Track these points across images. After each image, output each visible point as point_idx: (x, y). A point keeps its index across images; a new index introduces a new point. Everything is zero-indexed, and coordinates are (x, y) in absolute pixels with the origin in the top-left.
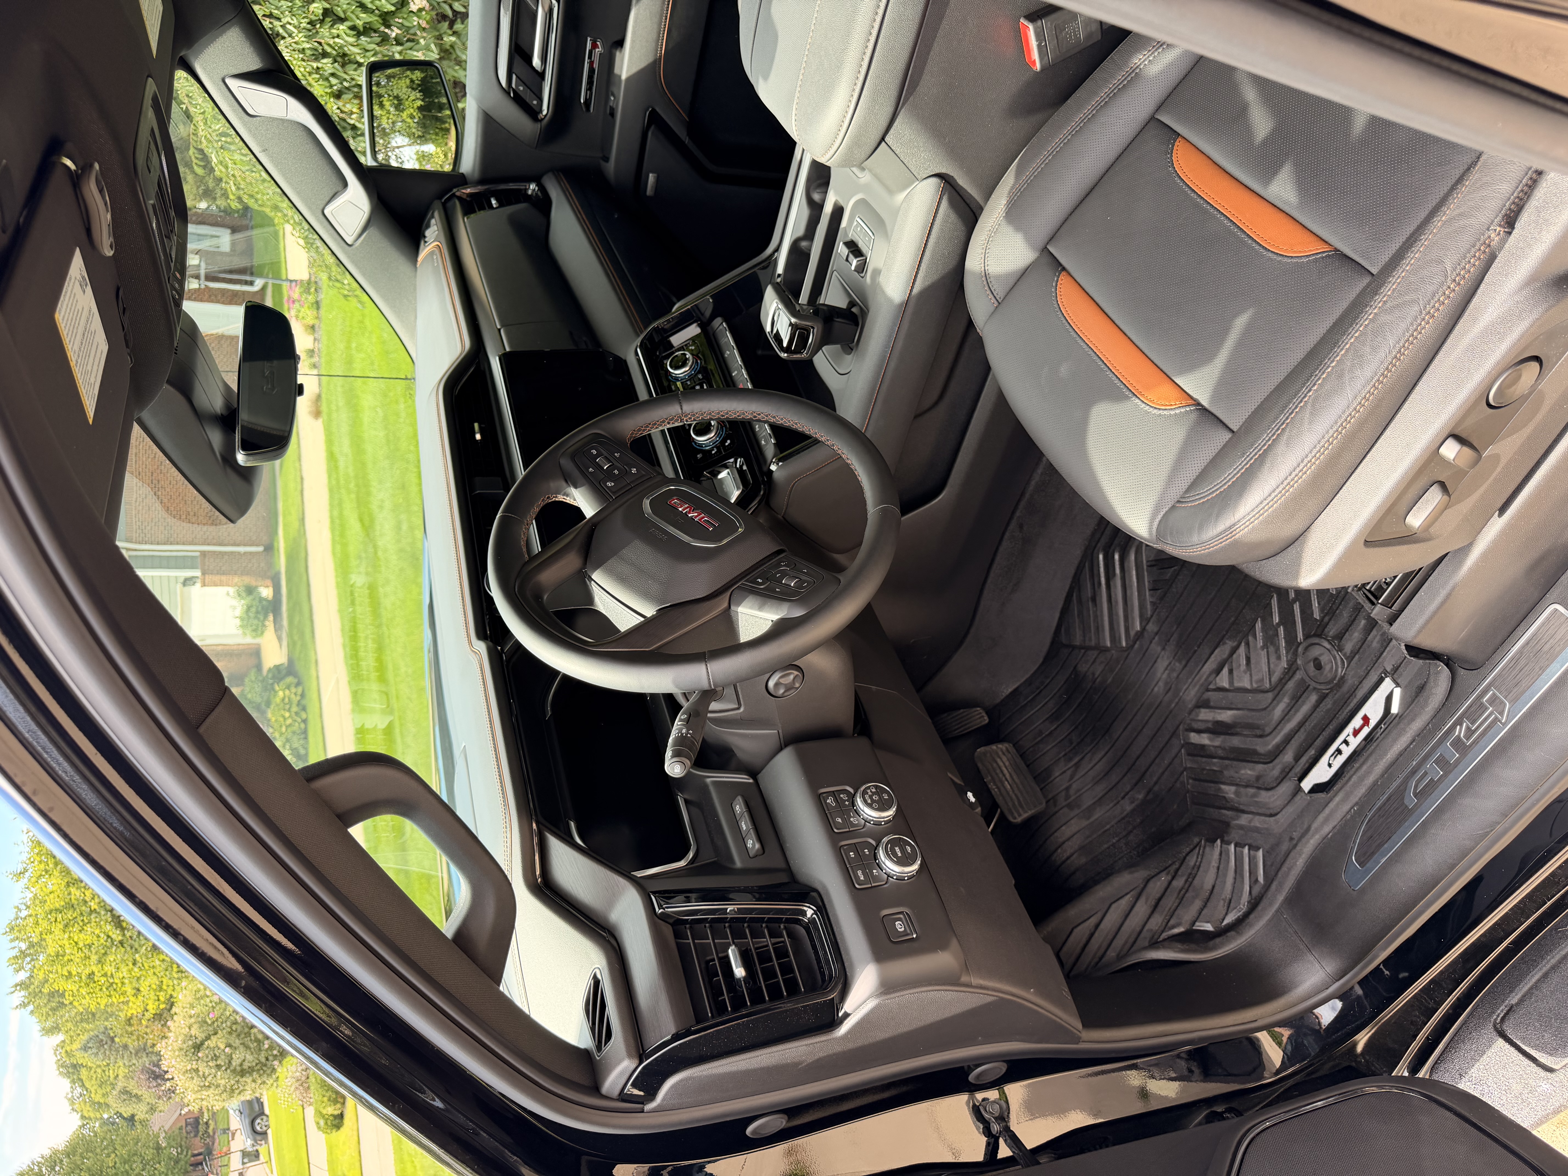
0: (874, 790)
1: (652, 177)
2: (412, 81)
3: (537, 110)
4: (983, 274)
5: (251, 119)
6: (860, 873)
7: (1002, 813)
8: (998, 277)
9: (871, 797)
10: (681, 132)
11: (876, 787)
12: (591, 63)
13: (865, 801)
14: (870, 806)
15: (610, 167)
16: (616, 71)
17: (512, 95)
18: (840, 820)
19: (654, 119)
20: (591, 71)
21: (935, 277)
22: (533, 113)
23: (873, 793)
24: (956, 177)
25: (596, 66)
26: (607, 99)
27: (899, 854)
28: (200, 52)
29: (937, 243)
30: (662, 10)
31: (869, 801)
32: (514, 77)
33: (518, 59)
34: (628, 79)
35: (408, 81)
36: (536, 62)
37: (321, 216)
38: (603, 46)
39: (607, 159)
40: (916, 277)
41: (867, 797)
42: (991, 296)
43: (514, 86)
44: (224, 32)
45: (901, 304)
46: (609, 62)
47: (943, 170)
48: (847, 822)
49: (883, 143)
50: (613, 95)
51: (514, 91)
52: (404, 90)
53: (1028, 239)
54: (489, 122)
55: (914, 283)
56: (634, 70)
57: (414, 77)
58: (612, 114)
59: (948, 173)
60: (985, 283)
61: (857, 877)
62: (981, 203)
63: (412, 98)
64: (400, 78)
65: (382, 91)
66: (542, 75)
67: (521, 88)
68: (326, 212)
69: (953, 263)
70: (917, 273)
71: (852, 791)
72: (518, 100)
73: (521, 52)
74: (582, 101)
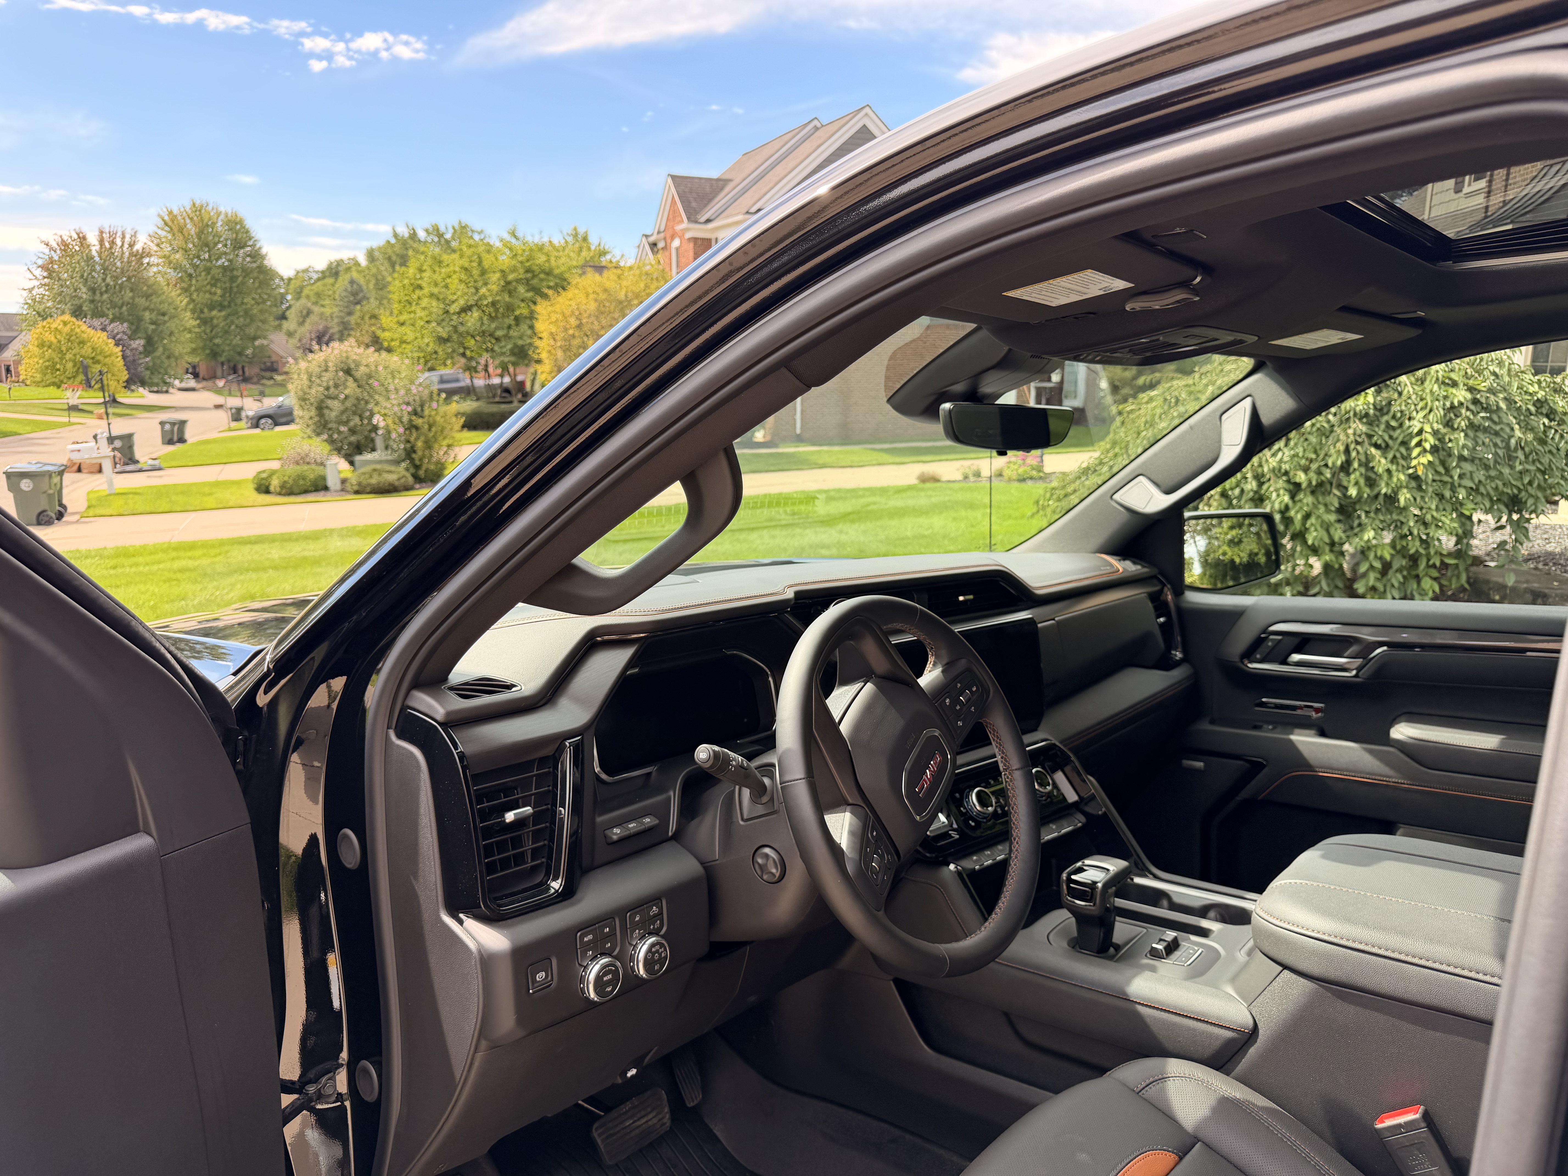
0: (663, 955)
1: (1200, 765)
2: (1256, 554)
3: (1252, 658)
4: (1165, 1076)
5: (1218, 417)
6: (590, 937)
7: (600, 1117)
8: (1163, 1090)
9: (657, 951)
10: (1245, 794)
11: (666, 957)
12: (1300, 708)
13: (653, 945)
14: (649, 950)
15: (1205, 726)
16: (1297, 731)
17: (1263, 636)
18: (637, 919)
19: (1256, 767)
20: (1294, 708)
21: (1155, 1029)
22: (1249, 654)
23: (660, 954)
24: (1256, 1046)
25: (1299, 712)
26: (1269, 723)
27: (605, 979)
28: (1272, 378)
29: (1189, 1029)
30: (1361, 772)
31: (653, 950)
32: (1279, 637)
33: (1296, 641)
34: (1291, 741)
35: (1256, 551)
36: (1296, 657)
37: (1137, 473)
38: (1318, 719)
39: (1212, 722)
40: (1154, 1008)
41: (657, 947)
42: (1144, 1084)
43: (1272, 637)
44: (1291, 396)
45: (1125, 993)
46: (1304, 724)
47: (1261, 1032)
48: (635, 926)
49: (1281, 968)
50: (1274, 728)
51: (1266, 638)
52: (1248, 548)
53: (1206, 1121)
54: (1234, 616)
55: (1146, 1006)
56: (1301, 747)
57: (1260, 556)
58: (1256, 727)
59: (1260, 1037)
60: (1156, 1078)
61: (586, 935)
62: (1233, 1074)
63: (1242, 554)
64: (1258, 544)
65: (1245, 528)
66: (1284, 662)
67: (1270, 644)
68: (1141, 478)
69: (1169, 1046)
70: (1157, 1009)
71: (662, 932)
72: (1259, 642)
73: (1304, 643)
74: (1264, 700)
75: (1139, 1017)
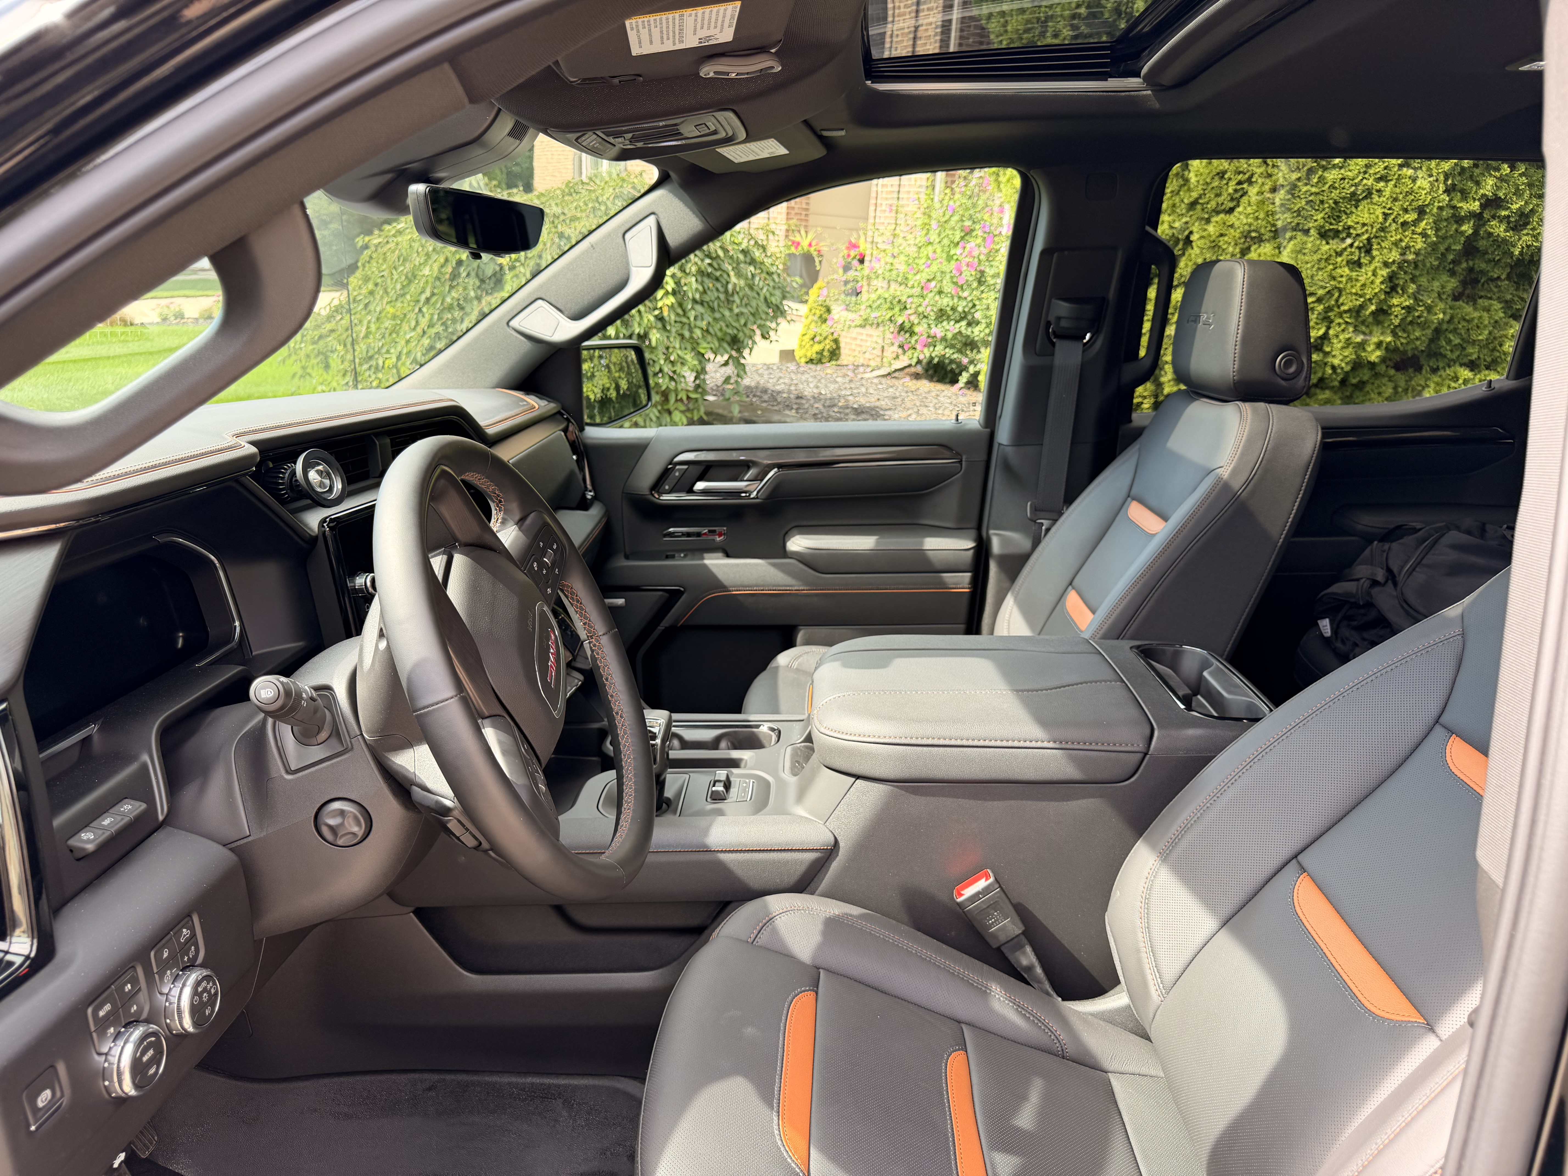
0: (213, 991)
1: (621, 601)
3: (661, 490)
4: (771, 916)
5: (620, 236)
6: (108, 1007)
8: (775, 932)
9: (205, 990)
10: (666, 623)
11: (216, 994)
12: (704, 533)
13: (198, 983)
14: (195, 993)
15: (621, 563)
16: (706, 555)
17: (669, 467)
18: (166, 955)
19: (674, 596)
20: (699, 534)
21: (739, 872)
22: (657, 486)
23: (209, 992)
24: (838, 859)
25: (704, 538)
26: (680, 551)
27: (145, 1059)
29: (773, 862)
30: (768, 586)
31: (200, 989)
32: (686, 467)
33: (701, 469)
34: (705, 566)
36: (700, 485)
37: (535, 297)
38: (721, 541)
39: (627, 557)
40: (737, 851)
41: (204, 984)
42: (755, 932)
43: (678, 467)
44: (697, 216)
45: (705, 846)
46: (712, 549)
47: (842, 844)
48: (164, 966)
50: (685, 556)
51: (673, 469)
53: (819, 949)
54: (640, 448)
55: (730, 851)
56: (715, 570)
58: (667, 557)
59: (841, 849)
60: (764, 921)
61: (100, 1007)
62: (817, 892)
66: (690, 491)
67: (677, 474)
68: (540, 302)
69: (755, 883)
70: (741, 851)
71: (200, 960)
72: (666, 473)
73: (706, 470)
74: (671, 530)
75: (721, 865)
